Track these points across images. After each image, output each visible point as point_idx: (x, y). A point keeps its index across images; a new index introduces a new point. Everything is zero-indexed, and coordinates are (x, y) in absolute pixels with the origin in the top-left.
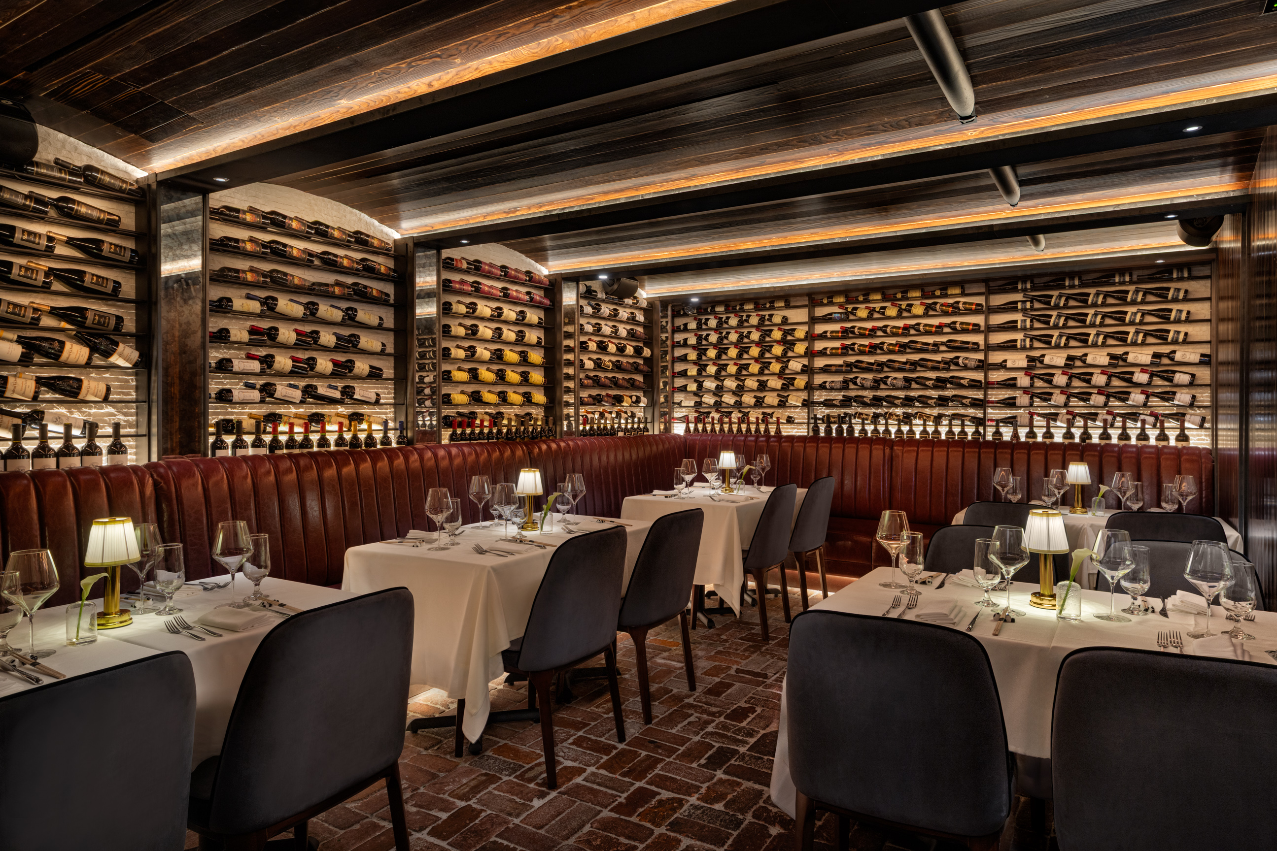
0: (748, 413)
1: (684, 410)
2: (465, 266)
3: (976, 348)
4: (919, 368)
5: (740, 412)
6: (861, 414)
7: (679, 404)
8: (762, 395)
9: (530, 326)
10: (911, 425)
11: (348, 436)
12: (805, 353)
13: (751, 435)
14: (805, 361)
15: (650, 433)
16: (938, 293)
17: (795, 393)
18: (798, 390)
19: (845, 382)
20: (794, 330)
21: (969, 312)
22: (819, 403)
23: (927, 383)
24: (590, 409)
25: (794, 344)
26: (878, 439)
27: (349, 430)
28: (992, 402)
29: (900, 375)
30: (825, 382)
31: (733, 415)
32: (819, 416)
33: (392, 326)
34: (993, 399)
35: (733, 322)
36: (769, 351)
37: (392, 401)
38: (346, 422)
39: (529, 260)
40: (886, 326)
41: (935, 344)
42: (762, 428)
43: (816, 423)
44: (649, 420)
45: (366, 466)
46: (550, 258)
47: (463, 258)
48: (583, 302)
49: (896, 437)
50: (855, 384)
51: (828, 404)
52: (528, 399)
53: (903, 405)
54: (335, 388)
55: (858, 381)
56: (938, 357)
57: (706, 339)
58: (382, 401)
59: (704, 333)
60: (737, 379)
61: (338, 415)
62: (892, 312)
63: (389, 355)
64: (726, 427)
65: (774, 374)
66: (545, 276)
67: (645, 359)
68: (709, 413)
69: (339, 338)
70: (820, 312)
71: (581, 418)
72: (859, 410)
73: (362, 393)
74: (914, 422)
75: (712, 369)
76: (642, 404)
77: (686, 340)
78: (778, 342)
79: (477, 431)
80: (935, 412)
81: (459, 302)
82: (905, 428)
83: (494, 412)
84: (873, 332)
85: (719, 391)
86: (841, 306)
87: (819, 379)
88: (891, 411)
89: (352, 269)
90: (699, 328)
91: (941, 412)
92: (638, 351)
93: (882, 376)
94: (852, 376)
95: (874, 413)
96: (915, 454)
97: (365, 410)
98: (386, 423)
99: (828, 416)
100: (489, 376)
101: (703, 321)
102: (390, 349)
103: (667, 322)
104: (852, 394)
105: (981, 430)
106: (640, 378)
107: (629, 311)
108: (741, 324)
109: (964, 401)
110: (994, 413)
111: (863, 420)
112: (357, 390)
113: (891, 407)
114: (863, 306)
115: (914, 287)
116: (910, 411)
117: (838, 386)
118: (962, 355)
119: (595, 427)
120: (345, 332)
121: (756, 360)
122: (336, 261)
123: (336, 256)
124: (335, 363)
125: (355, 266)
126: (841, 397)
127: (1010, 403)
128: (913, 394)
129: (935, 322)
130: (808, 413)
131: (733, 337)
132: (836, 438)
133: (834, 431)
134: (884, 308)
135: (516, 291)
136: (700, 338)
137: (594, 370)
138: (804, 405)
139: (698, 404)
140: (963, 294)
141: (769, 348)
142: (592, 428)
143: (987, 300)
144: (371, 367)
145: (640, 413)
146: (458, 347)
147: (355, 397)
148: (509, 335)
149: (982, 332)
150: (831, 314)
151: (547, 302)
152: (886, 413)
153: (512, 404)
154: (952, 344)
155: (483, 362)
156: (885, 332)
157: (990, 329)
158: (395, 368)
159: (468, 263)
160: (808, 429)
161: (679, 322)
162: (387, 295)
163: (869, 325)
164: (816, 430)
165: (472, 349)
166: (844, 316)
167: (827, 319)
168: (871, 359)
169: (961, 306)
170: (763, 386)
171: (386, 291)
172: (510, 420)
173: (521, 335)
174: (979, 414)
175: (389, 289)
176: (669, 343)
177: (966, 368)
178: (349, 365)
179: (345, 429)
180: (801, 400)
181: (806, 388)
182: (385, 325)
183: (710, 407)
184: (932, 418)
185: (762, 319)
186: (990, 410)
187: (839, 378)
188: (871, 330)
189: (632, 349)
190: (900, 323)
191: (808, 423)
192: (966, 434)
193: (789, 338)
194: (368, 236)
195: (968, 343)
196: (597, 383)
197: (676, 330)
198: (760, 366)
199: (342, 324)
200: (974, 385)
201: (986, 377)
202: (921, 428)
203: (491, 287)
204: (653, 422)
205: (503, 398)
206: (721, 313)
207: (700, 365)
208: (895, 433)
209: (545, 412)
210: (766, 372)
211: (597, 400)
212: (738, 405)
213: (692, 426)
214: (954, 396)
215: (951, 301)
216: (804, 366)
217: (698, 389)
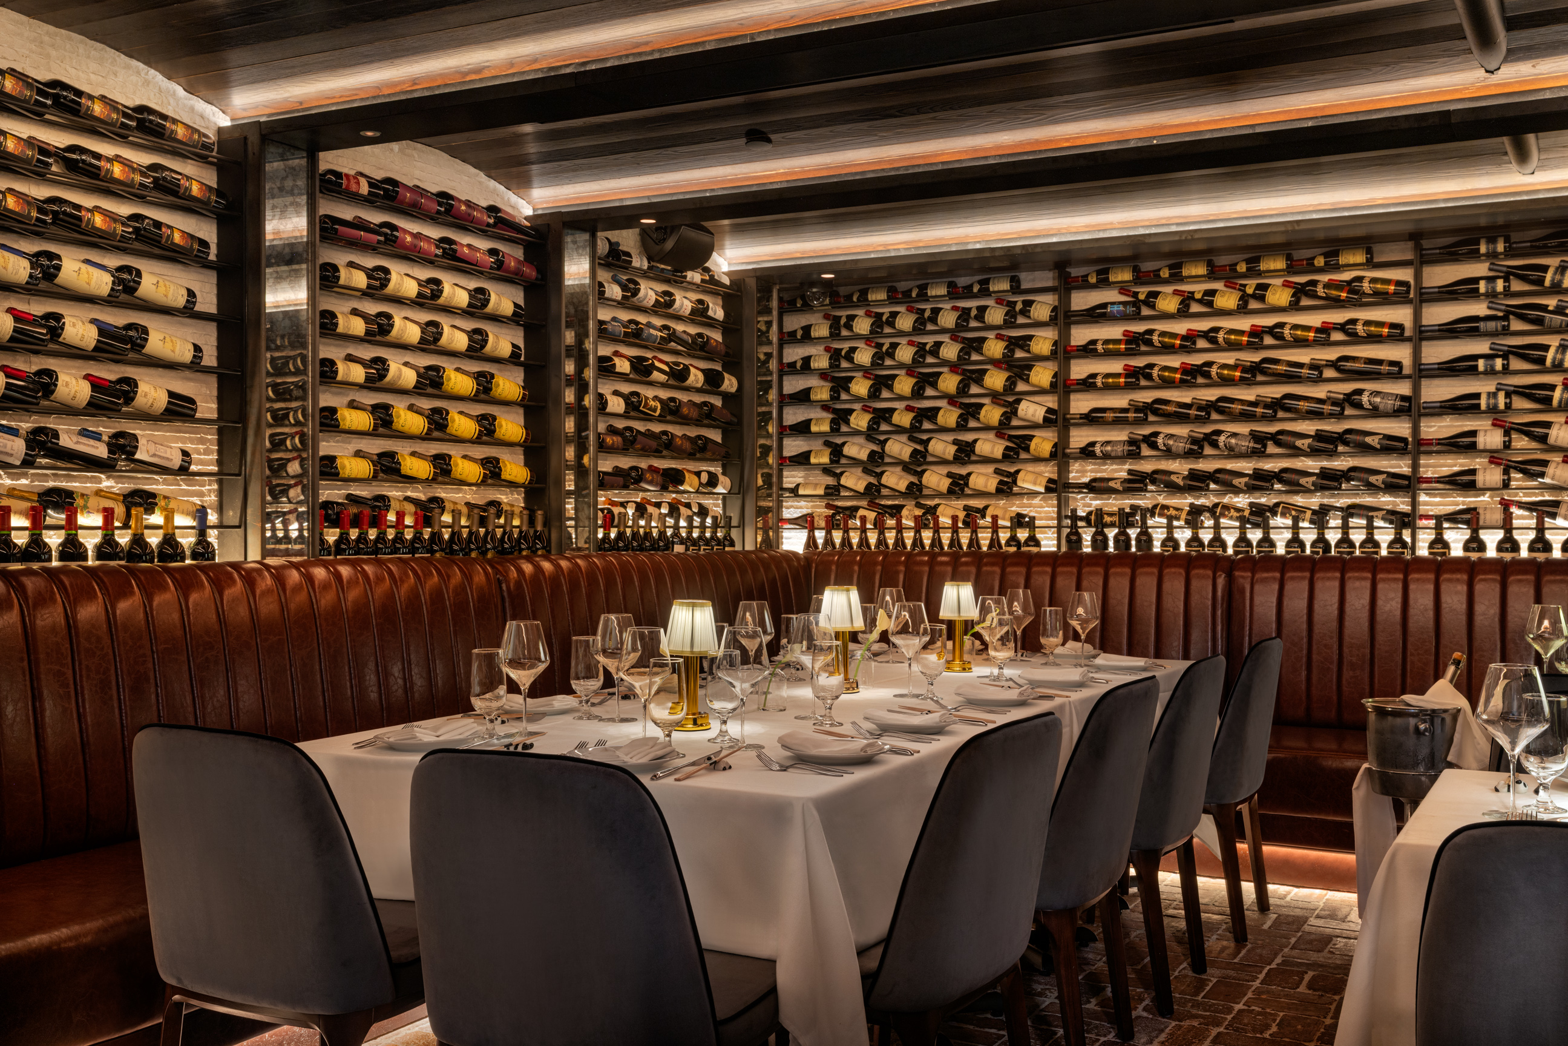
0: (937, 506)
1: (803, 503)
2: (364, 189)
3: (1395, 371)
4: (1281, 414)
5: (919, 505)
6: (1165, 507)
7: (794, 491)
8: (963, 471)
9: (495, 318)
10: (1266, 529)
11: (123, 539)
12: (1053, 385)
13: (942, 553)
14: (1051, 402)
15: (738, 547)
16: (1320, 262)
17: (1030, 467)
18: (1038, 460)
19: (1132, 442)
20: (1030, 338)
21: (1383, 299)
22: (1080, 487)
23: (1299, 443)
24: (617, 496)
25: (1030, 368)
26: (1201, 557)
27: (126, 526)
28: (1429, 480)
29: (1243, 429)
30: (1093, 444)
31: (905, 512)
32: (1081, 513)
33: (213, 310)
34: (1429, 475)
35: (905, 322)
36: (979, 382)
37: (214, 468)
38: (120, 510)
39: (493, 184)
40: (1216, 330)
41: (1315, 366)
42: (965, 537)
43: (1074, 527)
44: (734, 522)
45: (166, 599)
46: (536, 181)
47: (362, 174)
48: (603, 275)
49: (1236, 553)
50: (1153, 446)
51: (1095, 487)
52: (492, 472)
53: (1251, 489)
54: (96, 436)
55: (1160, 440)
56: (1319, 392)
57: (849, 357)
58: (193, 468)
59: (846, 346)
60: (912, 439)
61: (99, 493)
62: (1227, 300)
63: (207, 370)
64: (891, 537)
65: (987, 428)
66: (526, 218)
67: (726, 396)
68: (856, 509)
69: (104, 330)
70: (1081, 300)
71: (600, 514)
72: (1162, 499)
73: (152, 448)
74: (1272, 523)
75: (860, 421)
76: (720, 489)
77: (807, 360)
78: (996, 363)
79: (391, 534)
80: (1315, 501)
81: (351, 265)
82: (1255, 536)
83: (422, 497)
84: (1189, 341)
85: (875, 462)
86: (1123, 291)
87: (1079, 438)
88: (1226, 500)
89: (131, 184)
90: (835, 334)
91: (1326, 501)
92: (713, 380)
93: (1208, 429)
94: (1147, 431)
95: (1191, 505)
96: (1276, 587)
97: (158, 485)
98: (201, 513)
99: (1100, 513)
100: (413, 422)
101: (843, 321)
102: (210, 359)
103: (769, 324)
104: (1147, 467)
105: (1407, 536)
106: (716, 436)
107: (695, 296)
108: (919, 328)
109: (1373, 479)
110: (1432, 503)
111: (1170, 519)
112: (142, 442)
113: (1224, 493)
114: (1168, 289)
115: (1272, 249)
116: (1263, 500)
117: (1119, 449)
118: (1369, 386)
119: (628, 531)
120: (118, 319)
121: (952, 400)
122: (99, 168)
123: (98, 156)
124: (97, 384)
125: (138, 178)
126: (1124, 475)
127: (1464, 482)
128: (1269, 465)
129: (1315, 320)
130: (1059, 506)
131: (905, 354)
132: (1115, 556)
133: (1111, 543)
134: (1212, 293)
135: (469, 246)
136: (835, 356)
137: (625, 416)
138: (1048, 490)
139: (832, 491)
140: (1371, 264)
141: (978, 377)
142: (621, 535)
143: (1418, 276)
144: (171, 394)
145: (716, 507)
146: (350, 358)
147: (138, 456)
148: (456, 338)
149: (1409, 339)
150: (1104, 306)
151: (529, 271)
152: (1216, 505)
153: (462, 483)
154: (1349, 365)
155: (403, 392)
156: (1213, 341)
157: (1422, 335)
158: (220, 399)
159: (371, 185)
160: (1059, 539)
161: (794, 322)
162: (204, 244)
163: (1181, 327)
164: (1074, 540)
165: (380, 365)
166: (1130, 309)
167: (1096, 315)
168: (1184, 396)
169: (1366, 285)
170: (965, 452)
171: (201, 235)
172: (457, 515)
173: (478, 340)
174: (1402, 504)
175: (207, 231)
176: (773, 365)
177: (1375, 413)
178: (126, 390)
179: (117, 524)
180: (1044, 482)
181: (1053, 455)
182: (198, 308)
183: (858, 495)
184: (1309, 514)
185: (964, 315)
186: (1423, 498)
187: (1121, 435)
188: (1184, 338)
189: (701, 377)
190: (1244, 324)
191: (1059, 527)
192: (1377, 545)
193: (1019, 354)
194: (165, 117)
195: (1380, 362)
196: (630, 442)
197: (788, 338)
198: (959, 411)
199: (110, 301)
200: (1392, 446)
201: (1416, 429)
202: (1288, 535)
203: (418, 236)
204: (742, 525)
205: (442, 467)
206: (879, 303)
207: (835, 411)
208: (1235, 545)
209: (527, 499)
210: (972, 424)
211: (628, 479)
212: (915, 491)
213: (820, 536)
214: (1353, 469)
215: (1347, 276)
216: (1050, 411)
217: (832, 461)
